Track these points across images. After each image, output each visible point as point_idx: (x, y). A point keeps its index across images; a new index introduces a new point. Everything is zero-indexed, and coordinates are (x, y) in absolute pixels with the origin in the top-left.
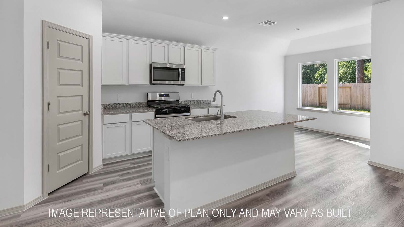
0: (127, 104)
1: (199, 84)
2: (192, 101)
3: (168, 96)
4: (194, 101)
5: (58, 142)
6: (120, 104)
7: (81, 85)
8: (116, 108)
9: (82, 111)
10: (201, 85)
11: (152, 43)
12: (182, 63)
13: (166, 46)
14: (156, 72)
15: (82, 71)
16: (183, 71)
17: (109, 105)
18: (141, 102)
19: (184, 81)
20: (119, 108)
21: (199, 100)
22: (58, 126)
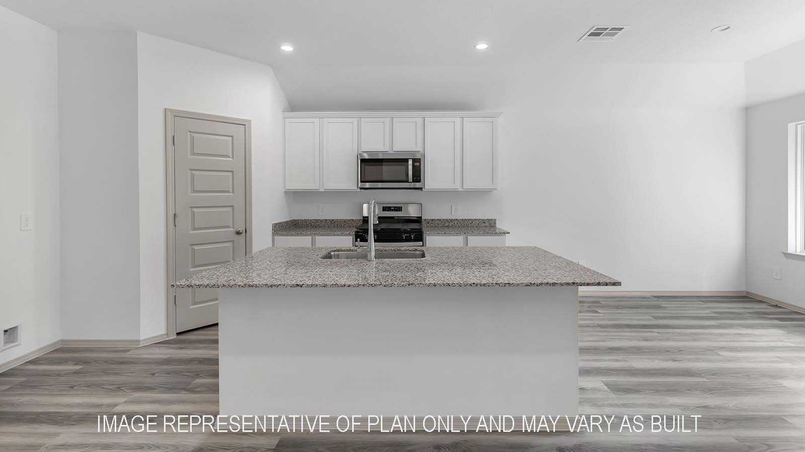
0: (332, 221)
1: (458, 186)
2: (451, 220)
3: (399, 209)
4: (457, 220)
5: (193, 268)
6: (321, 221)
7: (231, 191)
8: (316, 227)
9: (233, 228)
10: (461, 189)
11: (362, 119)
12: (419, 148)
13: (387, 121)
14: (366, 167)
15: (232, 172)
16: (418, 164)
17: (306, 221)
18: (354, 219)
19: (420, 182)
20: (320, 227)
21: (469, 220)
22: (192, 246)
